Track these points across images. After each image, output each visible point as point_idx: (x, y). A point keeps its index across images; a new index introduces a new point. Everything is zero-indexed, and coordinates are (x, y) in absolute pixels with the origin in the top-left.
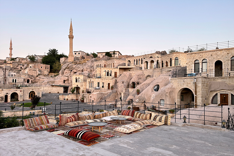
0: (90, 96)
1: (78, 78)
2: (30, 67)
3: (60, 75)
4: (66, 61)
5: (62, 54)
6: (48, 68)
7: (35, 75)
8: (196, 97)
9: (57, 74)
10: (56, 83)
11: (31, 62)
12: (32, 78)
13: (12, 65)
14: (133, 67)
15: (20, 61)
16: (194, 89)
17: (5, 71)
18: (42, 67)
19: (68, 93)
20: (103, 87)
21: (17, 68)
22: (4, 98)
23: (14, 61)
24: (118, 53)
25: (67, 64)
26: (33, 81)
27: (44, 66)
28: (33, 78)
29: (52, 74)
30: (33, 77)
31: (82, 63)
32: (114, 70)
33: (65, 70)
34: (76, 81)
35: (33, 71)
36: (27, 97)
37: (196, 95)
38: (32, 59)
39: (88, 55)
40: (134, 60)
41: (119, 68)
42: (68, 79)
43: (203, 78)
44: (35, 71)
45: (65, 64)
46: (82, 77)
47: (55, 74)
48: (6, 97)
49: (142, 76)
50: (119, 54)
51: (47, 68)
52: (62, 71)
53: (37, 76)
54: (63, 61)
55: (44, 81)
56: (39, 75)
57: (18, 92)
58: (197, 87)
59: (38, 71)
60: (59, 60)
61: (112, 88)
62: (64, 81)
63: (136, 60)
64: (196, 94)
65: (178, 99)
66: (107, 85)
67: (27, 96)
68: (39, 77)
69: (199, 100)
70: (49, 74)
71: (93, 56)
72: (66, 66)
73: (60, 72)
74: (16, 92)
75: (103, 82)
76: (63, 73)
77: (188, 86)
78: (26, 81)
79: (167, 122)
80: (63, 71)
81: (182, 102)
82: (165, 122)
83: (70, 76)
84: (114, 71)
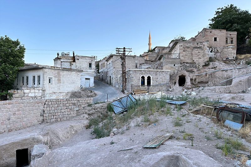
6: (232, 42)
7: (201, 61)
12: (192, 72)
13: (148, 58)
26: (195, 79)
28: (195, 70)
30: (196, 67)
35: (196, 51)
51: (229, 41)
53: (206, 65)
59: (207, 51)
78: (177, 82)
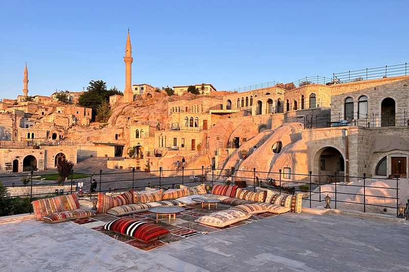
0: (160, 161)
1: (140, 131)
2: (57, 112)
3: (110, 126)
4: (120, 101)
5: (114, 90)
6: (89, 114)
7: (67, 126)
8: (347, 162)
9: (103, 124)
10: (102, 139)
11: (60, 103)
12: (61, 131)
13: (27, 109)
14: (235, 111)
15: (42, 102)
16: (345, 148)
17: (14, 119)
18: (77, 112)
19: (123, 156)
20: (183, 146)
21: (36, 113)
22: (11, 166)
23: (30, 102)
24: (209, 87)
25: (122, 106)
26: (63, 136)
27: (81, 109)
29: (96, 123)
30: (63, 129)
31: (148, 106)
32: (202, 116)
33: (118, 116)
34: (137, 136)
35: (63, 119)
36: (52, 163)
37: (347, 160)
38: (63, 98)
39: (158, 91)
40: (237, 100)
41: (210, 113)
42: (123, 133)
43: (360, 130)
44: (66, 119)
45: (118, 107)
46: (146, 129)
47: (101, 124)
48: (16, 162)
49: (251, 127)
50: (212, 89)
51: (87, 114)
52: (112, 118)
53: (70, 128)
54: (115, 101)
55: (81, 136)
56: (73, 125)
57: (36, 154)
58: (349, 145)
59: (71, 119)
60: (108, 99)
61: (199, 147)
62: (117, 135)
63: (241, 99)
64: (347, 158)
65: (314, 166)
66: (191, 143)
67: (52, 161)
68: (73, 129)
69: (353, 168)
70: (91, 124)
71: (166, 93)
72: (120, 110)
73: (110, 121)
74: (33, 154)
75: (183, 137)
76: (114, 123)
77: (332, 143)
78: (51, 137)
79: (294, 207)
80: (115, 119)
81: (322, 172)
82: (291, 206)
83: (127, 128)
84: (202, 118)
